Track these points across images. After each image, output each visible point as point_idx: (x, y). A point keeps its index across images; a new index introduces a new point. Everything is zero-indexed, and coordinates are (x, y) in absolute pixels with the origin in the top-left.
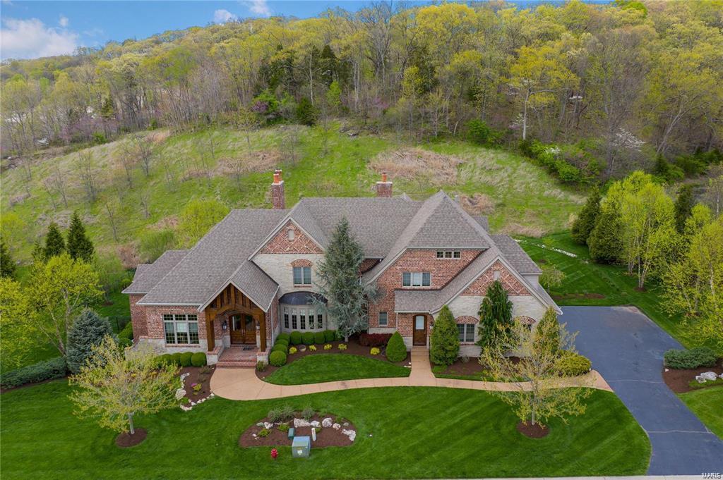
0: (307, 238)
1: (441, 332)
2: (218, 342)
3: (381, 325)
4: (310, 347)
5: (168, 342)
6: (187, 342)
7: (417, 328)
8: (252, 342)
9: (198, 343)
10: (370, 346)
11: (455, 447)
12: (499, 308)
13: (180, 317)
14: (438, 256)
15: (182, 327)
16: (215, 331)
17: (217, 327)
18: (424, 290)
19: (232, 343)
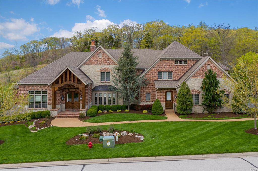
0: (108, 57)
1: (183, 95)
2: (58, 106)
3: (147, 101)
4: (109, 111)
5: (29, 107)
6: (40, 107)
7: (167, 99)
8: (77, 108)
9: (47, 107)
10: (142, 110)
11: (212, 140)
12: (213, 82)
13: (38, 92)
14: (176, 64)
15: (39, 98)
16: (57, 100)
17: (58, 97)
18: (169, 81)
19: (66, 109)
